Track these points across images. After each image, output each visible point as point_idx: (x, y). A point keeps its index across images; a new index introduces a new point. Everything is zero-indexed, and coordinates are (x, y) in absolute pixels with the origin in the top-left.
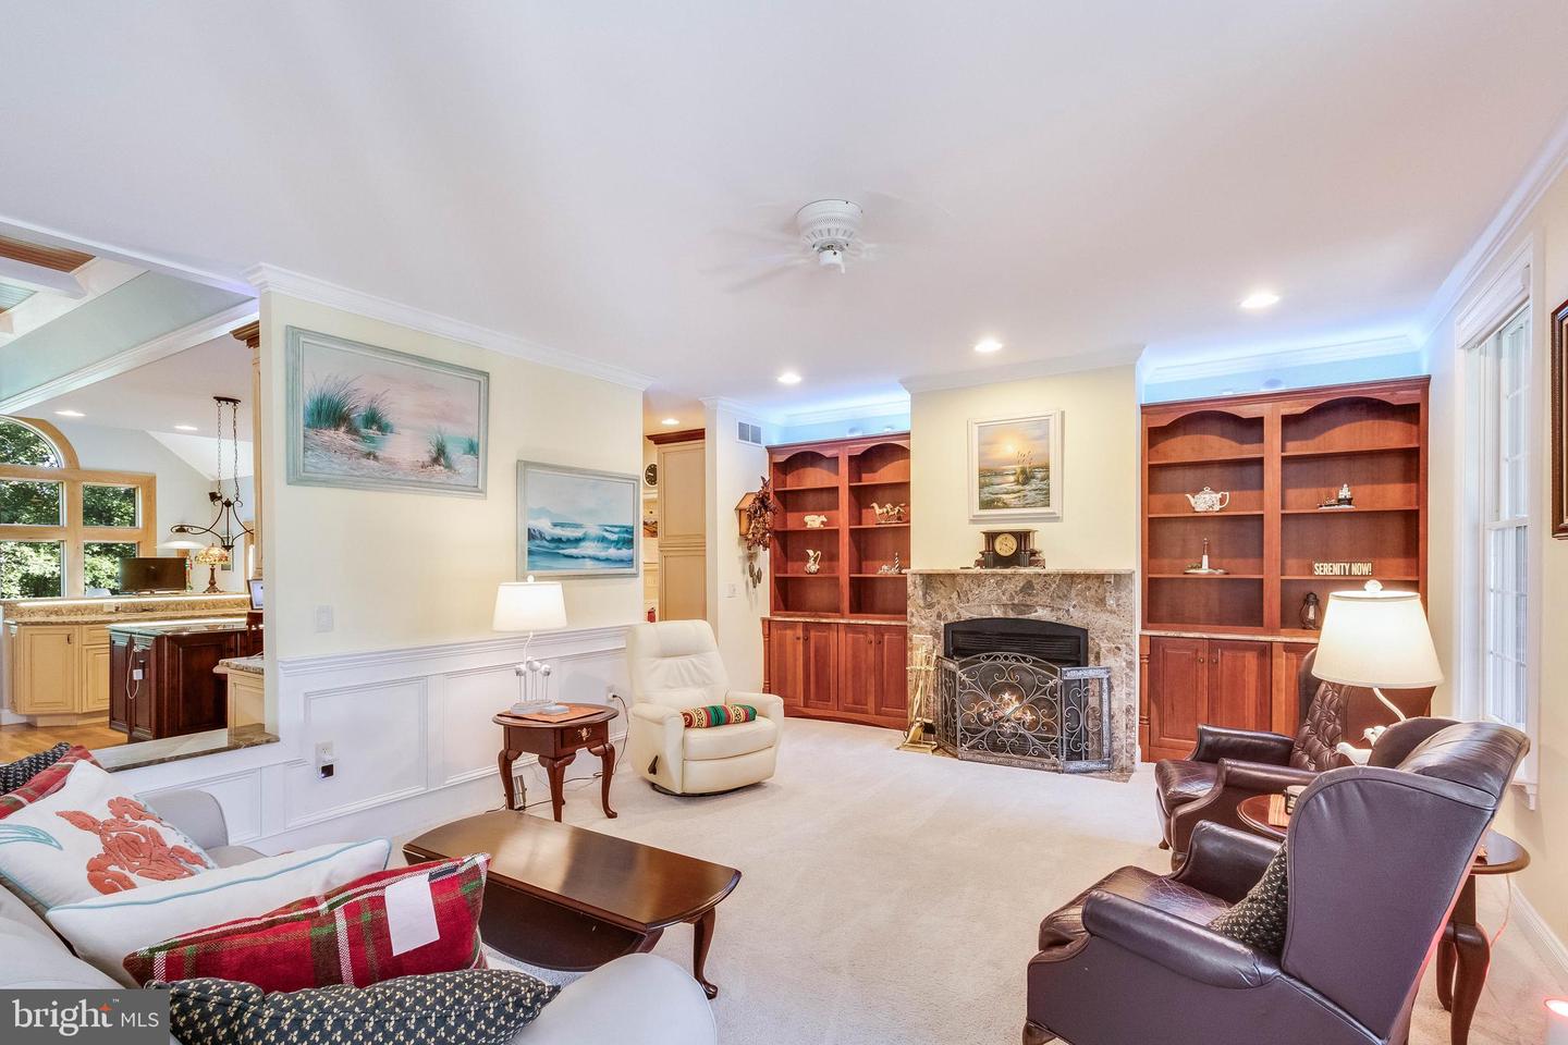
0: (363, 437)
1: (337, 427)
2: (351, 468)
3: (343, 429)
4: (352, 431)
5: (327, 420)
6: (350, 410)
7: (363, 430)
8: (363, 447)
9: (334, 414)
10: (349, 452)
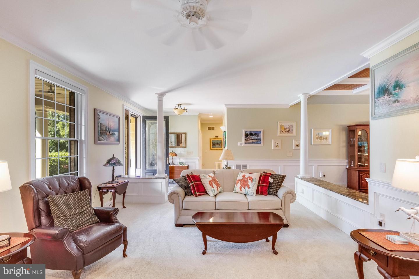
0: (394, 95)
1: (384, 94)
2: (390, 109)
3: (386, 95)
4: (390, 94)
5: (381, 94)
6: (389, 86)
7: (393, 92)
8: (393, 99)
9: (383, 91)
10: (388, 103)
